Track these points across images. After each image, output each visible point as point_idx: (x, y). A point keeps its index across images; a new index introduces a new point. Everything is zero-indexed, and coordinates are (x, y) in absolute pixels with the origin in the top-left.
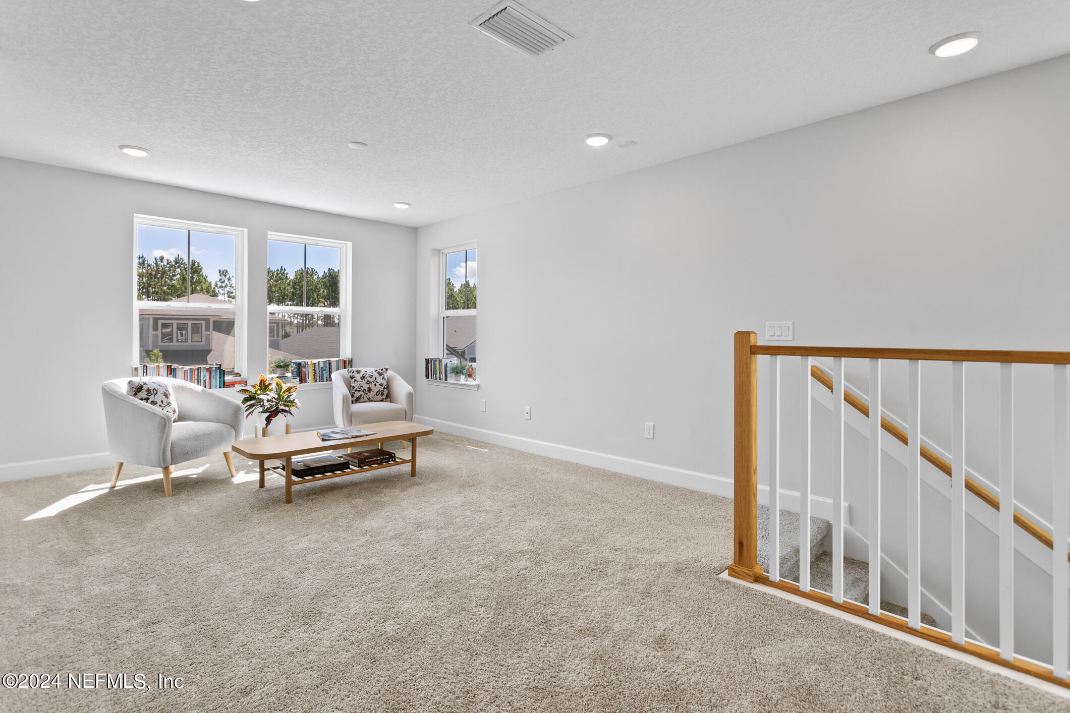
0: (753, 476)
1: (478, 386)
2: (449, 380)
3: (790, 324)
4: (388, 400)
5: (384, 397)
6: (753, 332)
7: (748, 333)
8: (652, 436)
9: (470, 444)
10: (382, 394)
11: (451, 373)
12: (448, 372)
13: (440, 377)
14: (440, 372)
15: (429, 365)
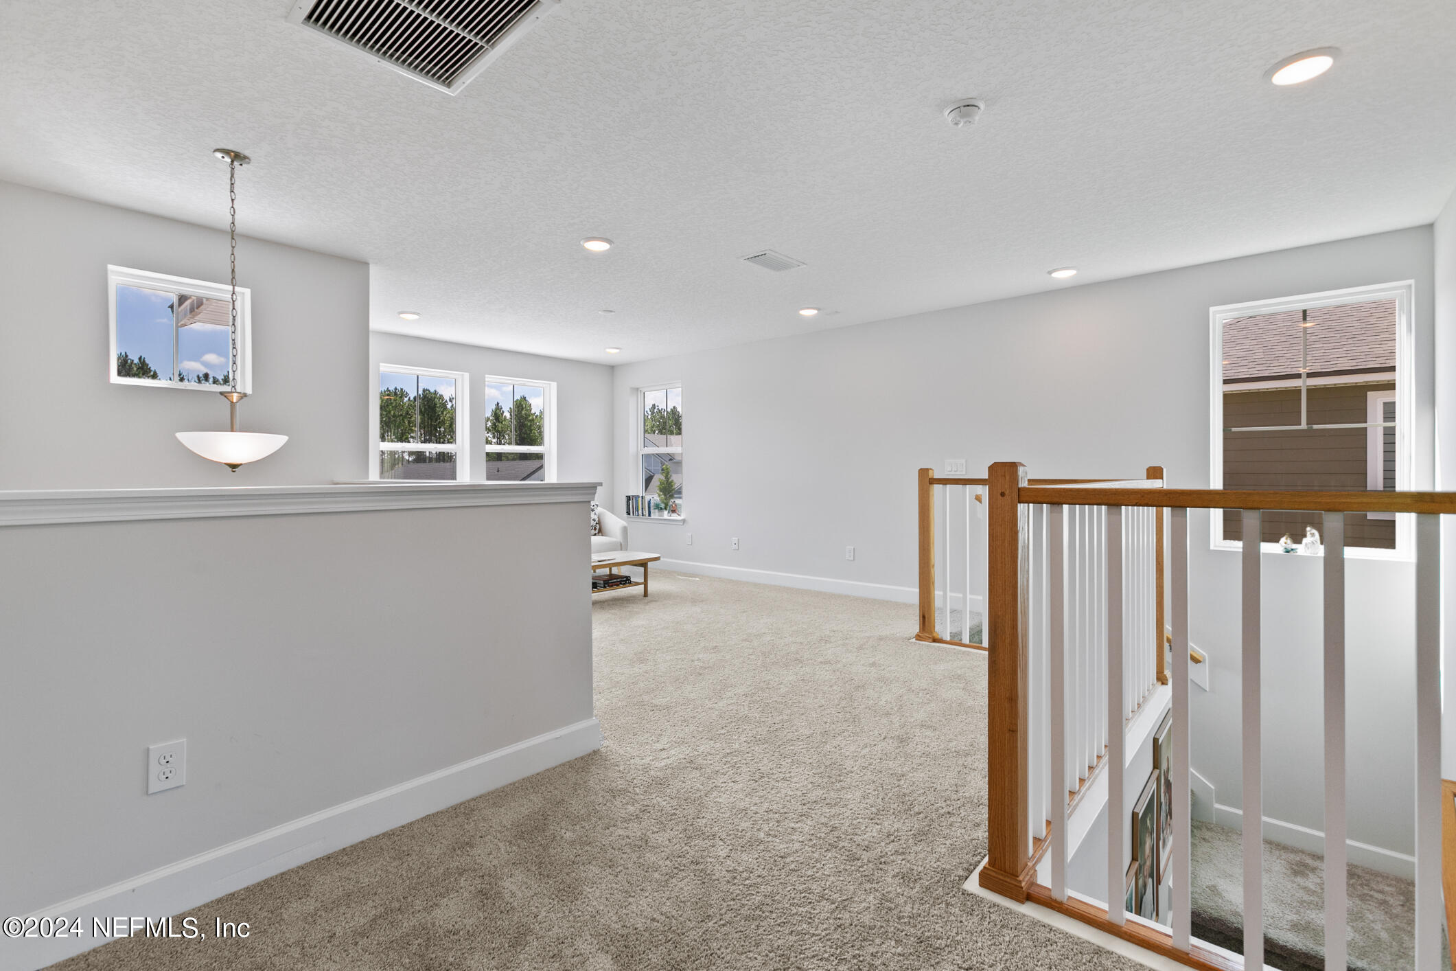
0: (932, 570)
1: (684, 521)
2: (652, 516)
3: (963, 461)
4: (600, 534)
5: (597, 531)
6: (931, 469)
7: (927, 470)
8: (852, 557)
9: (678, 575)
10: (595, 529)
11: (655, 509)
12: (652, 508)
13: (643, 513)
14: (642, 509)
15: (630, 501)
